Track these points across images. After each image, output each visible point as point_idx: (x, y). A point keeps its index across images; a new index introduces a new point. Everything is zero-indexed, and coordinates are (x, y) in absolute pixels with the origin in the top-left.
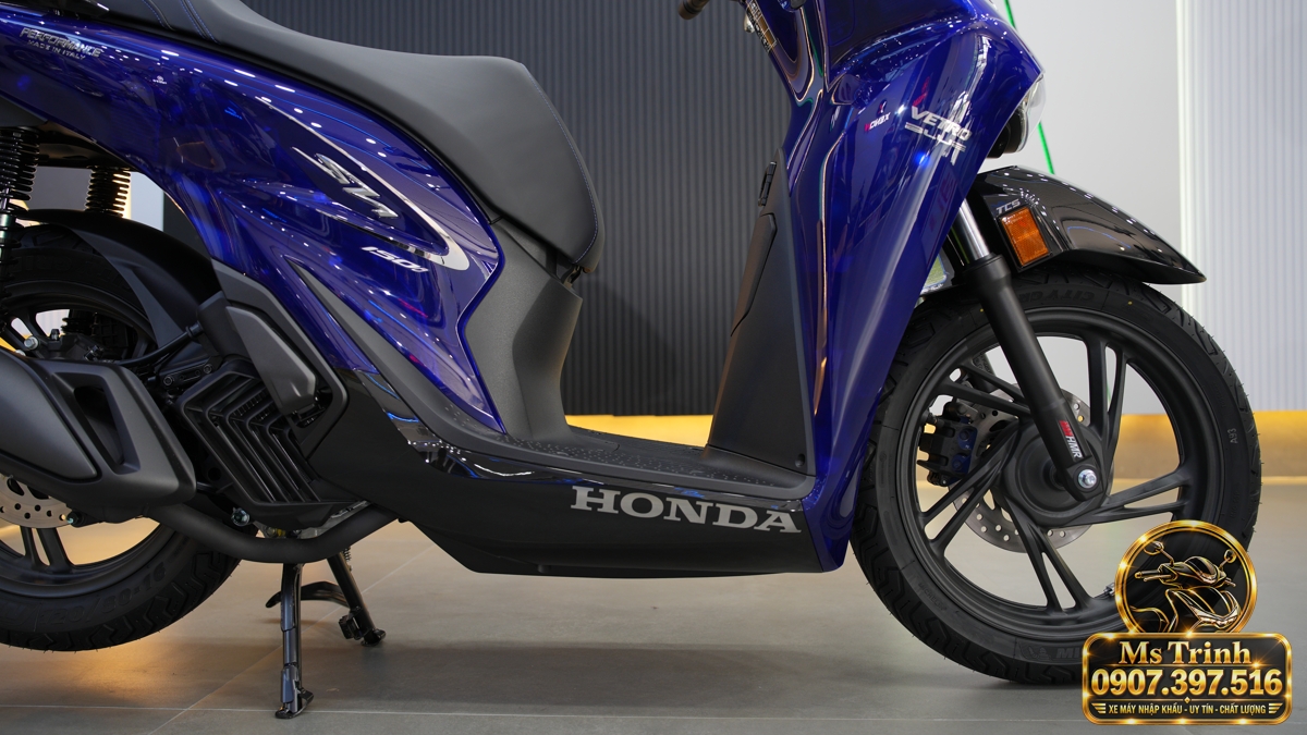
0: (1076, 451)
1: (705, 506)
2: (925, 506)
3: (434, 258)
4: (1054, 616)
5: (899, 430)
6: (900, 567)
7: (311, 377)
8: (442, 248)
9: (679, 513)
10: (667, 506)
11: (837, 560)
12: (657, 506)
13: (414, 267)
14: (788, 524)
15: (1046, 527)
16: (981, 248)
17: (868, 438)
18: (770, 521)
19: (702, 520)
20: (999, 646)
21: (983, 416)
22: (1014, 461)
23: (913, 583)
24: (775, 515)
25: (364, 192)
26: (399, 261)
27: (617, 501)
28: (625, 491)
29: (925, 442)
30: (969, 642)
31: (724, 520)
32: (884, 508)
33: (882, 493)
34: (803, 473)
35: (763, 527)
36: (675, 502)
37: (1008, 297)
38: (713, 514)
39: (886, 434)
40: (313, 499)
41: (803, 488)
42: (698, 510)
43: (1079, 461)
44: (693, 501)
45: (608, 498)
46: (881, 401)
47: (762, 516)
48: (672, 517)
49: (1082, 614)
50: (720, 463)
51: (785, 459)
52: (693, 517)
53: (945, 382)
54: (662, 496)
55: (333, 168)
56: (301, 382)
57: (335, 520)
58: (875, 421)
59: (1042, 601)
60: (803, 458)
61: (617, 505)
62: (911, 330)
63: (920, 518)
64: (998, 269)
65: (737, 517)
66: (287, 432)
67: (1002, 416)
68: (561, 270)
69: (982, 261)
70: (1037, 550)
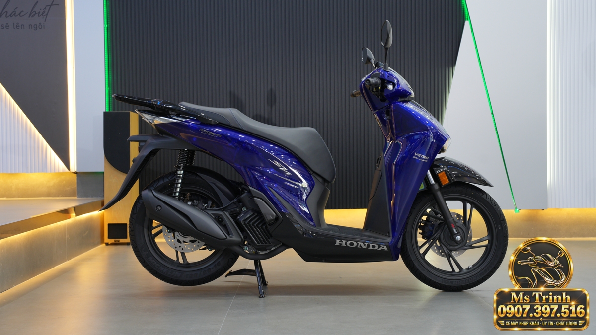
0: (456, 232)
1: (366, 244)
2: (420, 245)
3: (301, 185)
4: (454, 273)
5: (412, 225)
6: (413, 260)
7: (274, 214)
8: (302, 182)
9: (360, 246)
10: (358, 244)
11: (397, 258)
12: (355, 244)
13: (295, 187)
14: (386, 248)
15: (451, 251)
16: (432, 181)
17: (405, 227)
18: (381, 248)
19: (365, 247)
20: (438, 281)
21: (436, 221)
22: (442, 234)
23: (416, 264)
24: (383, 246)
25: (284, 169)
26: (292, 186)
27: (346, 243)
28: (348, 241)
29: (421, 227)
30: (430, 280)
31: (371, 248)
32: (409, 245)
33: (408, 241)
34: (389, 236)
35: (380, 249)
36: (359, 243)
37: (439, 194)
38: (368, 246)
39: (409, 226)
40: (270, 243)
41: (389, 240)
42: (365, 245)
43: (456, 234)
44: (363, 243)
45: (344, 242)
46: (408, 218)
47: (380, 246)
48: (359, 247)
49: (461, 273)
50: (367, 234)
51: (385, 233)
52: (363, 247)
53: (425, 213)
54: (356, 242)
55: (277, 164)
56: (272, 215)
57: (273, 249)
58: (406, 223)
59: (451, 270)
60: (389, 233)
61: (346, 244)
62: (416, 200)
63: (418, 248)
64: (436, 187)
65: (374, 247)
66: (264, 227)
67: (441, 221)
68: (326, 184)
69: (433, 184)
70: (449, 256)
